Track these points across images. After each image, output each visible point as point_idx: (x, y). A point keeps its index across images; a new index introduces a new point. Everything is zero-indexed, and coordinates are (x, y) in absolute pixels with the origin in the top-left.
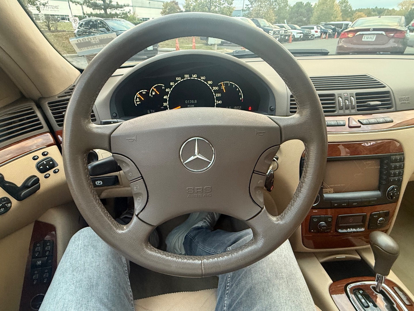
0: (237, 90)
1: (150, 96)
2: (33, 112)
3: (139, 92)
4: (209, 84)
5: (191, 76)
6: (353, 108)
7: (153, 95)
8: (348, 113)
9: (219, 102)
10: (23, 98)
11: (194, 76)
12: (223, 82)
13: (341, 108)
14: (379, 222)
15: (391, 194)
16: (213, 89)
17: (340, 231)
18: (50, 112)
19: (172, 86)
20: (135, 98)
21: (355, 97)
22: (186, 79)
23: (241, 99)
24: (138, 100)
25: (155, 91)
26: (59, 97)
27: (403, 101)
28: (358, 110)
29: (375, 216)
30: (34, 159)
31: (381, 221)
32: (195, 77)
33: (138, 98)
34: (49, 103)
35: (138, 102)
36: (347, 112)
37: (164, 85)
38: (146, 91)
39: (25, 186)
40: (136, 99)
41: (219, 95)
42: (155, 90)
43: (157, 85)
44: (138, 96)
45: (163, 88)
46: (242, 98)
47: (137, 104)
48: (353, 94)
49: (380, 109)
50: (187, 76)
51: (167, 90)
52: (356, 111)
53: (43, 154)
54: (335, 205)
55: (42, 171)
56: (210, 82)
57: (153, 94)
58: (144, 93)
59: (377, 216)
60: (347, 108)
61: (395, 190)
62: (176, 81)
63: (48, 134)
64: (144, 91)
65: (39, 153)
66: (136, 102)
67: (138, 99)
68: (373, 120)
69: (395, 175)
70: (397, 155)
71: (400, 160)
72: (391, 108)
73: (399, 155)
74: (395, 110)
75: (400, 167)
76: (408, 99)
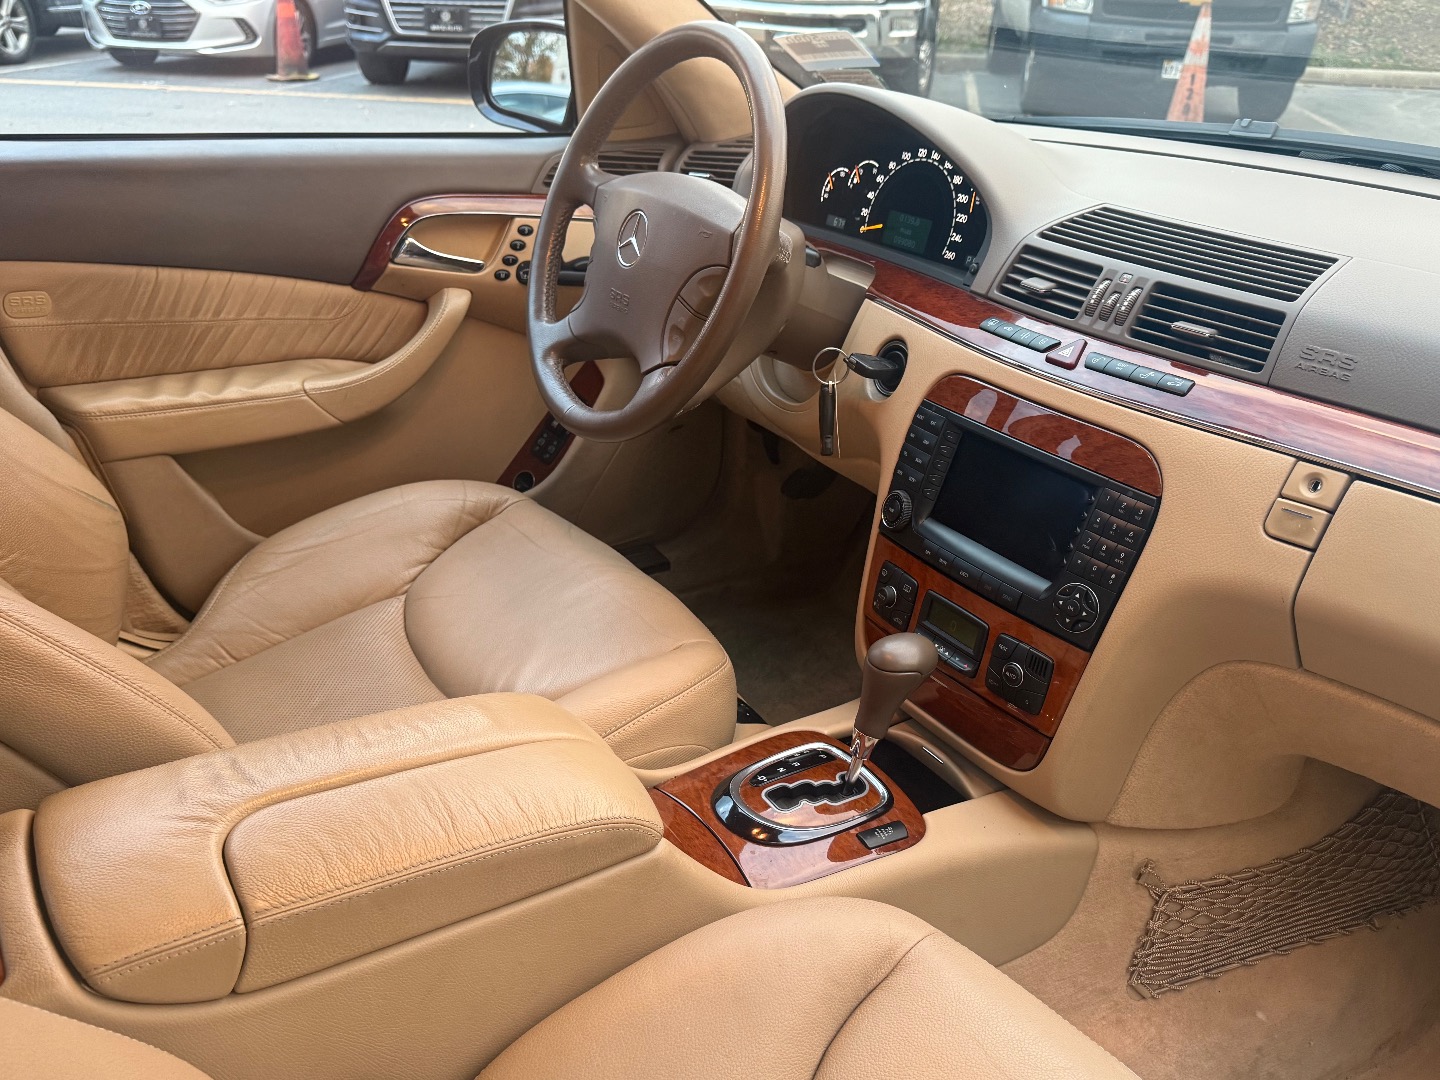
1: (849, 184)
3: (835, 171)
4: (954, 184)
5: (930, 156)
6: (1120, 320)
7: (854, 184)
8: (1099, 331)
9: (957, 238)
11: (935, 157)
13: (1090, 312)
14: (1005, 671)
15: (1061, 602)
16: (957, 198)
19: (891, 170)
20: (824, 183)
21: (1146, 292)
22: (921, 160)
24: (829, 187)
27: (1319, 362)
28: (1135, 334)
29: (1001, 647)
31: (1013, 671)
32: (936, 161)
33: (831, 183)
35: (828, 192)
36: (1100, 326)
37: (877, 165)
38: (847, 170)
40: (827, 185)
41: (964, 219)
42: (860, 172)
43: (867, 162)
45: (875, 171)
47: (824, 197)
48: (1148, 281)
49: (1212, 357)
50: (923, 152)
51: (879, 179)
52: (1124, 331)
54: (927, 552)
56: (957, 180)
57: (855, 181)
58: (842, 175)
59: (1007, 650)
60: (1104, 316)
61: (1078, 596)
62: (899, 161)
64: (844, 171)
66: (825, 193)
68: (1124, 365)
69: (1094, 551)
70: (1131, 494)
71: (1129, 514)
72: (1259, 367)
73: (1136, 497)
74: (1266, 381)
75: (1119, 536)
76: (1347, 365)
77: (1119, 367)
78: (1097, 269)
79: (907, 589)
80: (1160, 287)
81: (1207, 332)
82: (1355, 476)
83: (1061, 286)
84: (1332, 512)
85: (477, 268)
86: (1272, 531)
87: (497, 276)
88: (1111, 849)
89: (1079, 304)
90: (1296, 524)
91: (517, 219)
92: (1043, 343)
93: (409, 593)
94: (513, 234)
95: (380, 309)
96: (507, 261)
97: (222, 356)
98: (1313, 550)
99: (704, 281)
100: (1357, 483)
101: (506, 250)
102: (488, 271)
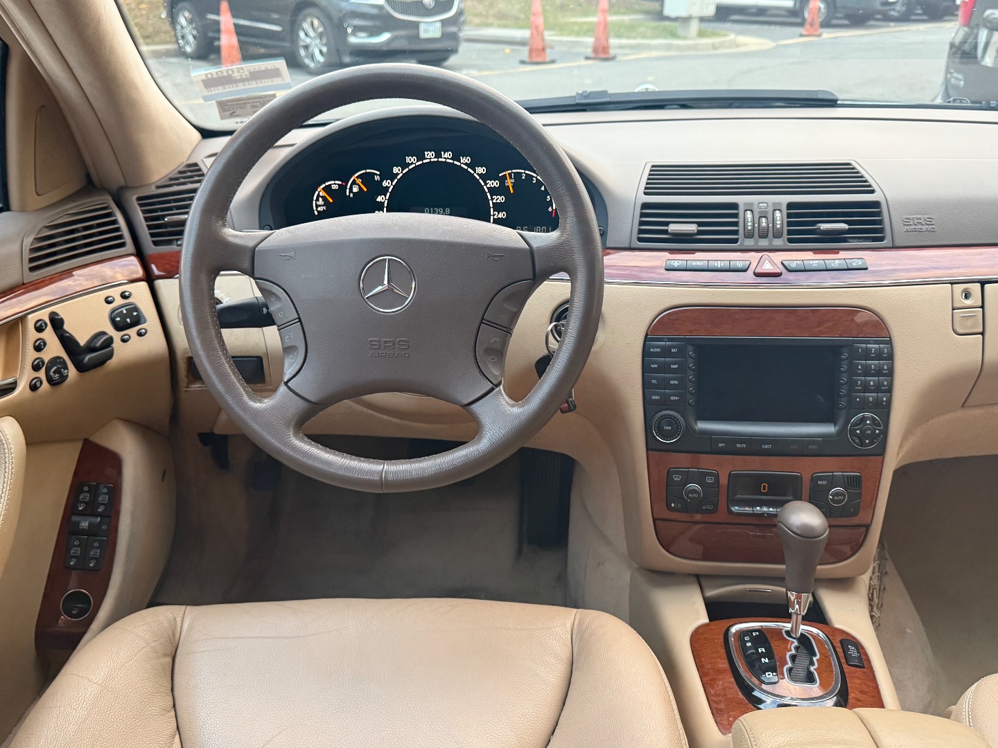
0: (543, 189)
1: (348, 194)
2: (109, 215)
3: (324, 186)
4: (478, 174)
5: (438, 155)
6: (777, 235)
7: (353, 193)
8: (766, 246)
9: (501, 215)
10: (90, 185)
11: (446, 156)
12: (510, 171)
13: (749, 235)
14: (831, 497)
15: (858, 432)
16: (486, 184)
17: (735, 509)
18: (141, 216)
19: (398, 174)
20: (315, 198)
21: (785, 211)
22: (429, 160)
23: (550, 209)
24: (321, 202)
25: (358, 185)
26: (158, 187)
27: (915, 225)
28: (790, 241)
29: (820, 483)
30: (108, 301)
31: (837, 494)
32: (448, 158)
33: (322, 197)
34: (139, 199)
35: (320, 206)
36: (764, 243)
37: (378, 173)
38: (340, 183)
39: (90, 348)
40: (317, 200)
41: (500, 199)
42: (359, 181)
43: (364, 171)
44: (321, 194)
45: (377, 178)
46: (552, 208)
47: (318, 211)
48: (780, 204)
49: (850, 241)
50: (430, 154)
51: (385, 184)
52: (784, 241)
53: (123, 296)
54: (720, 445)
55: (118, 327)
56: (480, 170)
57: (355, 189)
58: (335, 187)
59: (825, 483)
60: (763, 235)
61: (868, 422)
62: (404, 165)
63: (133, 258)
64: (335, 184)
65: (115, 293)
66: (317, 206)
67: (320, 199)
68: (817, 262)
69: (866, 388)
70: (871, 342)
71: (879, 356)
72: (882, 239)
73: (876, 342)
74: (891, 245)
75: (879, 372)
76: (929, 222)
77: (814, 264)
78: (734, 206)
79: (710, 480)
80: (791, 206)
81: (844, 226)
82: (983, 283)
83: (700, 224)
84: (982, 307)
85: (11, 387)
86: (961, 331)
87: (33, 388)
89: (736, 232)
90: (970, 322)
91: (30, 316)
92: (741, 265)
94: (33, 335)
96: (36, 368)
98: (982, 334)
99: (509, 298)
100: (986, 285)
101: (31, 355)
102: (22, 386)
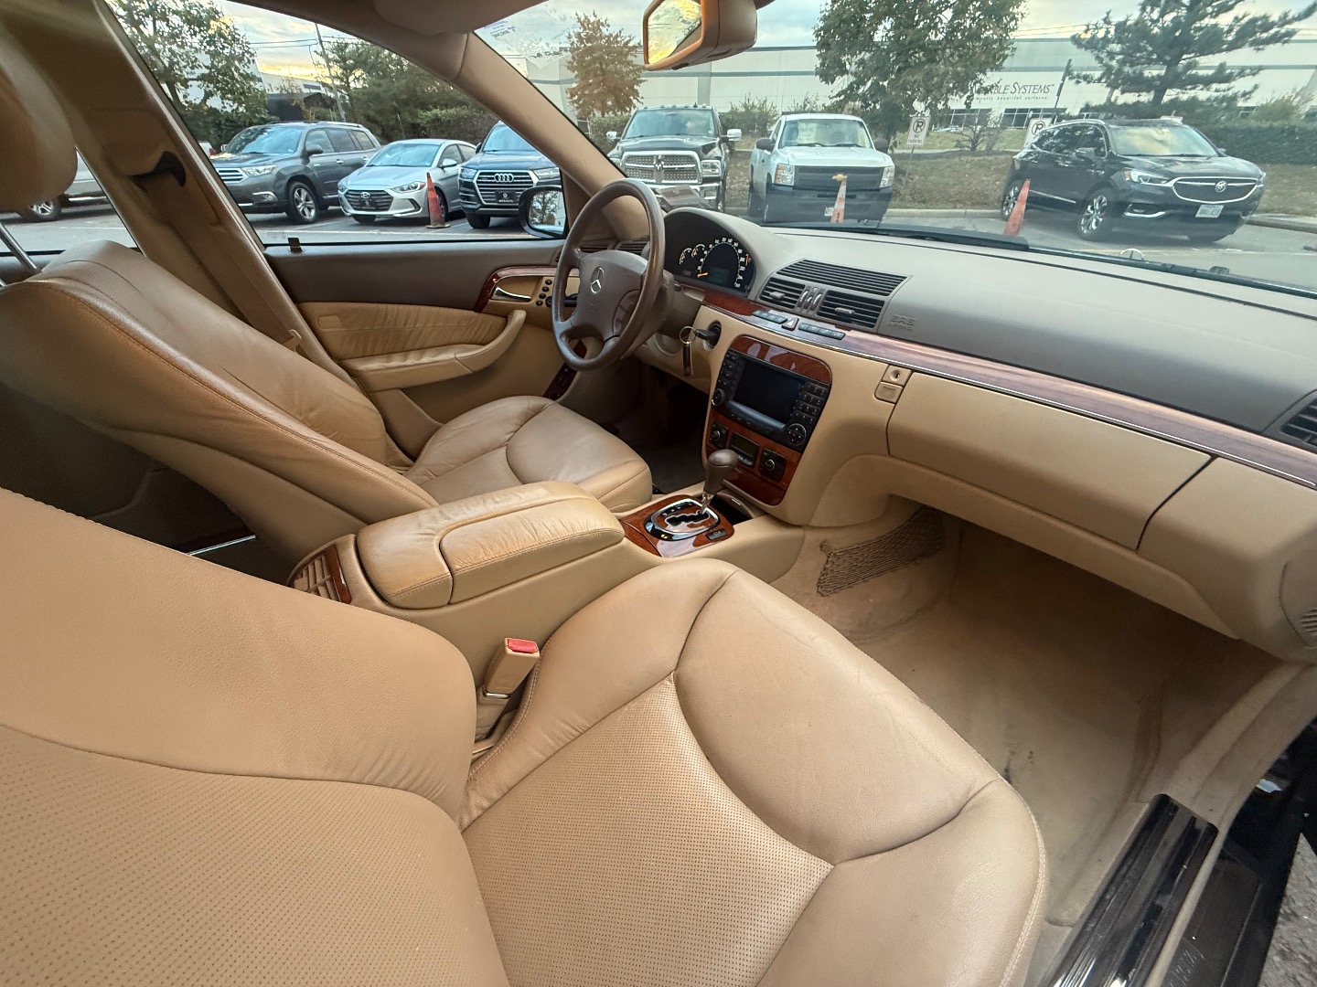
1: (693, 255)
3: (686, 250)
4: (738, 253)
5: (727, 241)
6: (813, 309)
8: (804, 314)
9: (741, 278)
13: (801, 305)
14: (767, 464)
15: (790, 433)
16: (740, 259)
20: (682, 255)
21: (824, 295)
22: (723, 243)
27: (899, 322)
28: (820, 314)
31: (770, 463)
36: (804, 311)
37: (704, 247)
38: (691, 249)
41: (744, 268)
42: (698, 249)
43: (699, 245)
45: (703, 249)
48: (825, 290)
49: (852, 322)
52: (814, 313)
54: (732, 415)
57: (695, 254)
58: (689, 251)
60: (807, 307)
61: (796, 429)
62: (714, 244)
68: (816, 328)
69: (804, 410)
70: (819, 384)
71: (818, 393)
72: (872, 326)
73: (821, 385)
74: (875, 332)
75: (814, 403)
76: (911, 322)
77: (814, 329)
78: (803, 286)
79: (724, 432)
80: (830, 293)
81: (850, 312)
82: (914, 370)
83: (787, 295)
84: (904, 387)
85: (528, 300)
86: (878, 396)
87: (537, 304)
88: (811, 536)
89: (795, 302)
90: (888, 393)
91: (545, 277)
92: (780, 320)
93: (507, 445)
94: (543, 284)
95: (486, 321)
96: (541, 297)
97: (418, 345)
98: (896, 404)
99: (629, 298)
100: (915, 373)
101: (540, 292)
102: (533, 302)
